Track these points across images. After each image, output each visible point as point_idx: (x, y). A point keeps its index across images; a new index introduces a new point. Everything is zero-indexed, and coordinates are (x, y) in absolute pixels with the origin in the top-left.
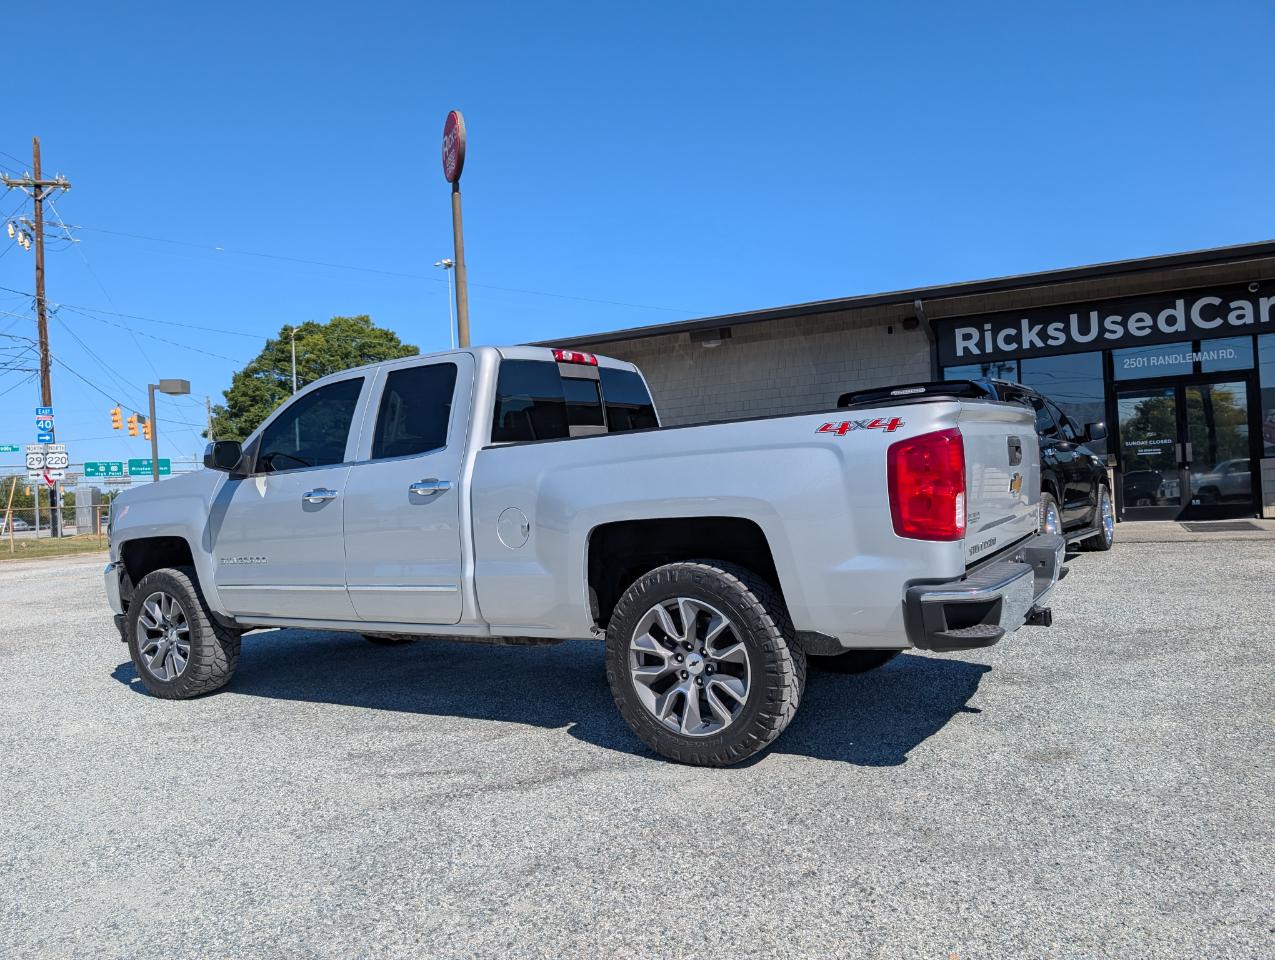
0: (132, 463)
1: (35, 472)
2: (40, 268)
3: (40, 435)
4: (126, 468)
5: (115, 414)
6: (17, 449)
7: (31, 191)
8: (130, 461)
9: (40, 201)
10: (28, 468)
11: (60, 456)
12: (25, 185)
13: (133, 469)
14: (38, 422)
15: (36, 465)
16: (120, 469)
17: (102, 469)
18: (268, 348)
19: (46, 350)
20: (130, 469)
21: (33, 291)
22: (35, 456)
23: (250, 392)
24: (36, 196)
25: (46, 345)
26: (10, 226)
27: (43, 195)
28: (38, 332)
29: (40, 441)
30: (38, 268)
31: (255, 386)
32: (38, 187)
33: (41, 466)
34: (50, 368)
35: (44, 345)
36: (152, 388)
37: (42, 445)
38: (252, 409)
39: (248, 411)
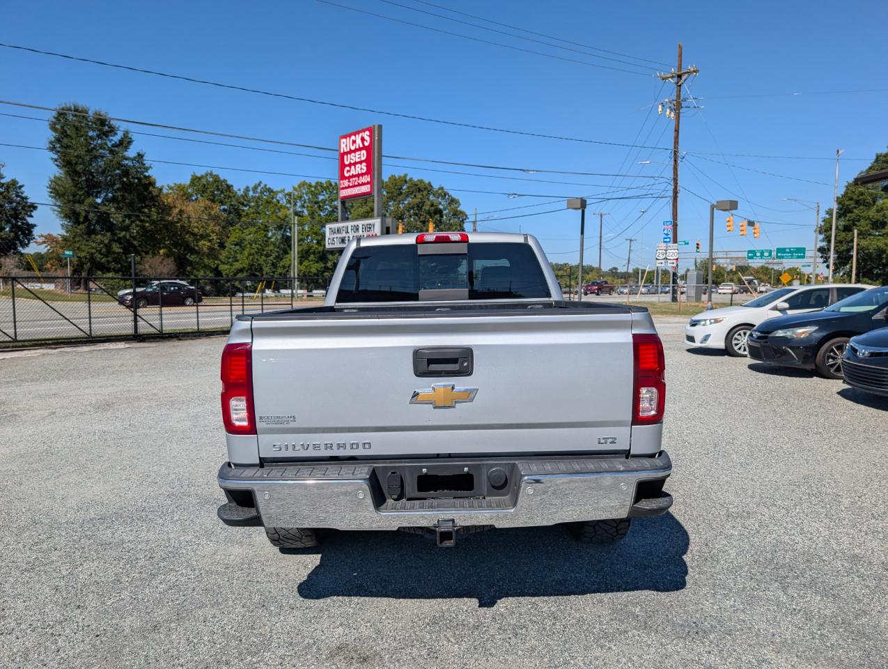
0: (779, 250)
1: (672, 261)
2: (677, 131)
3: (665, 238)
4: (774, 254)
5: (729, 221)
6: (688, 244)
7: (676, 79)
8: (777, 249)
9: (680, 86)
10: (657, 259)
11: (674, 251)
12: (672, 77)
13: (779, 254)
14: (664, 230)
15: (661, 257)
16: (770, 255)
17: (758, 254)
18: (877, 160)
19: (677, 183)
20: (777, 254)
21: (672, 146)
22: (661, 251)
23: (855, 197)
24: (678, 83)
25: (677, 180)
26: (660, 106)
27: (682, 81)
28: (672, 172)
29: (664, 242)
30: (676, 131)
31: (860, 192)
32: (680, 76)
33: (663, 257)
34: (678, 195)
35: (675, 180)
36: (713, 207)
37: (665, 245)
38: (855, 210)
39: (852, 212)
